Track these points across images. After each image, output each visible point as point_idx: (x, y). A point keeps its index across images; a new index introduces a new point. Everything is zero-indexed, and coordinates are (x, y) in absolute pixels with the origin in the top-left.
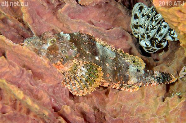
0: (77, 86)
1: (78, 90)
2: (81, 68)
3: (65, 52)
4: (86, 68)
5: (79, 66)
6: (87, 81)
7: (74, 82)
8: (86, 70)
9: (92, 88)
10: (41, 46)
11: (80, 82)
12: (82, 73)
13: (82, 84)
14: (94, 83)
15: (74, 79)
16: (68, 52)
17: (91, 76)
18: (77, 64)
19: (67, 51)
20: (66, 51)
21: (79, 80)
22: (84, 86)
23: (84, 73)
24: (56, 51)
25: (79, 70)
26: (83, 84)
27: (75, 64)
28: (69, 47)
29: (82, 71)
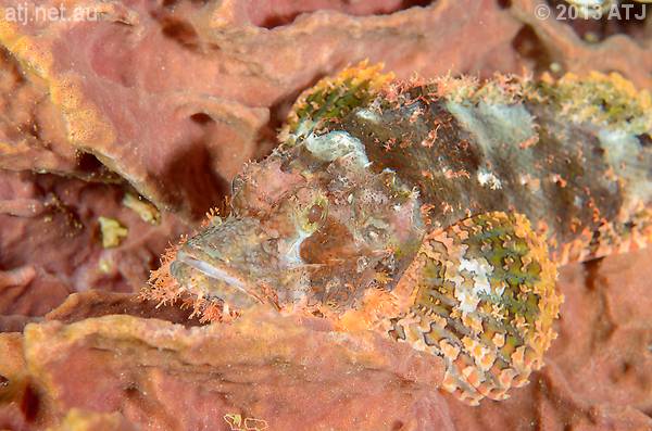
0: (478, 360)
1: (490, 377)
2: (461, 268)
3: (381, 232)
4: (480, 254)
5: (449, 264)
6: (512, 316)
7: (457, 350)
8: (482, 266)
9: (542, 334)
10: (274, 262)
11: (486, 337)
12: (475, 291)
13: (499, 339)
14: (538, 311)
15: (453, 337)
16: (393, 226)
17: (514, 283)
18: (436, 256)
19: (387, 221)
20: (385, 226)
21: (478, 328)
22: (509, 347)
23: (482, 285)
24: (345, 250)
25: (458, 280)
26: (502, 337)
27: (430, 264)
28: (385, 200)
29: (469, 278)
